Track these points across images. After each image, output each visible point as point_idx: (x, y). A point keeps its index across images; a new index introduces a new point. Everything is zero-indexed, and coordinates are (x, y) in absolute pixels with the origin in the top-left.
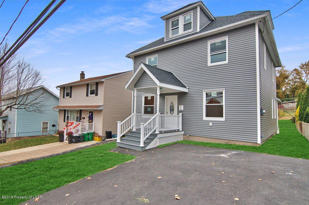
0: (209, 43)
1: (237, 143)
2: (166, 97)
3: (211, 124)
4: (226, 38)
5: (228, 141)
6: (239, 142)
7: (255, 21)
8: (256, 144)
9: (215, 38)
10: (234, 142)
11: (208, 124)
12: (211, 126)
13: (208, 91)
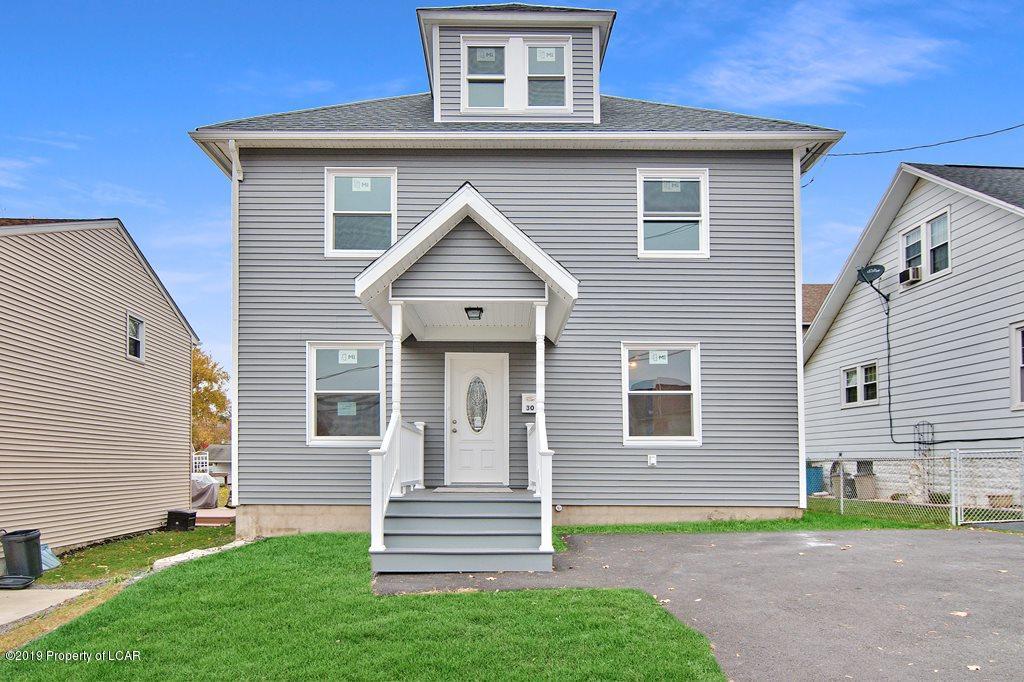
0: (643, 174)
1: (739, 515)
2: (448, 355)
3: (653, 459)
4: (702, 175)
5: (711, 510)
6: (746, 509)
7: (792, 143)
8: (793, 511)
9: (660, 164)
10: (731, 511)
11: (643, 459)
12: (652, 467)
13: (640, 344)
